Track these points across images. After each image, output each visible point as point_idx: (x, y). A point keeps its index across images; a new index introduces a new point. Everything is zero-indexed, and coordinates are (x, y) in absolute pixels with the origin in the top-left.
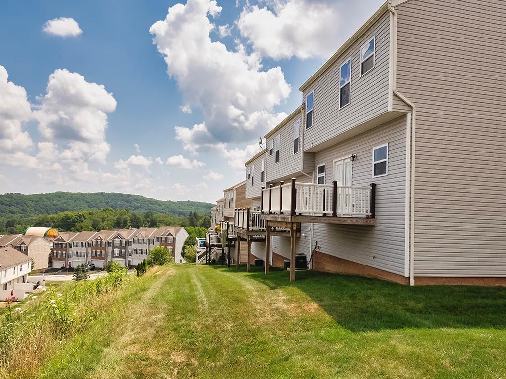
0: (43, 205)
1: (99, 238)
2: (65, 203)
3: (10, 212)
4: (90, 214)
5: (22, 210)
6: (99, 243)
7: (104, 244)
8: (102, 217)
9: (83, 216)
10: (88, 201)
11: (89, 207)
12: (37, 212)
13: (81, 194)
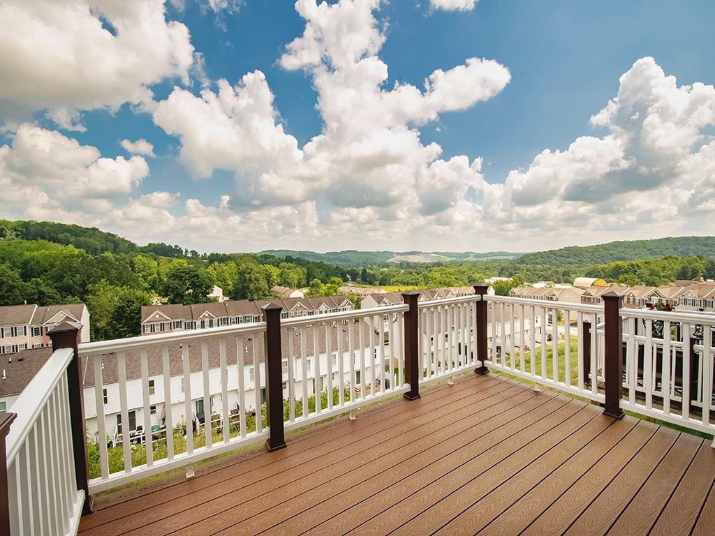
0: (599, 255)
1: (631, 295)
2: (623, 252)
3: (568, 263)
4: (646, 263)
5: (579, 261)
6: (631, 300)
7: (637, 301)
8: (662, 266)
9: (637, 266)
10: (650, 248)
11: (651, 254)
12: (593, 262)
13: (641, 241)
